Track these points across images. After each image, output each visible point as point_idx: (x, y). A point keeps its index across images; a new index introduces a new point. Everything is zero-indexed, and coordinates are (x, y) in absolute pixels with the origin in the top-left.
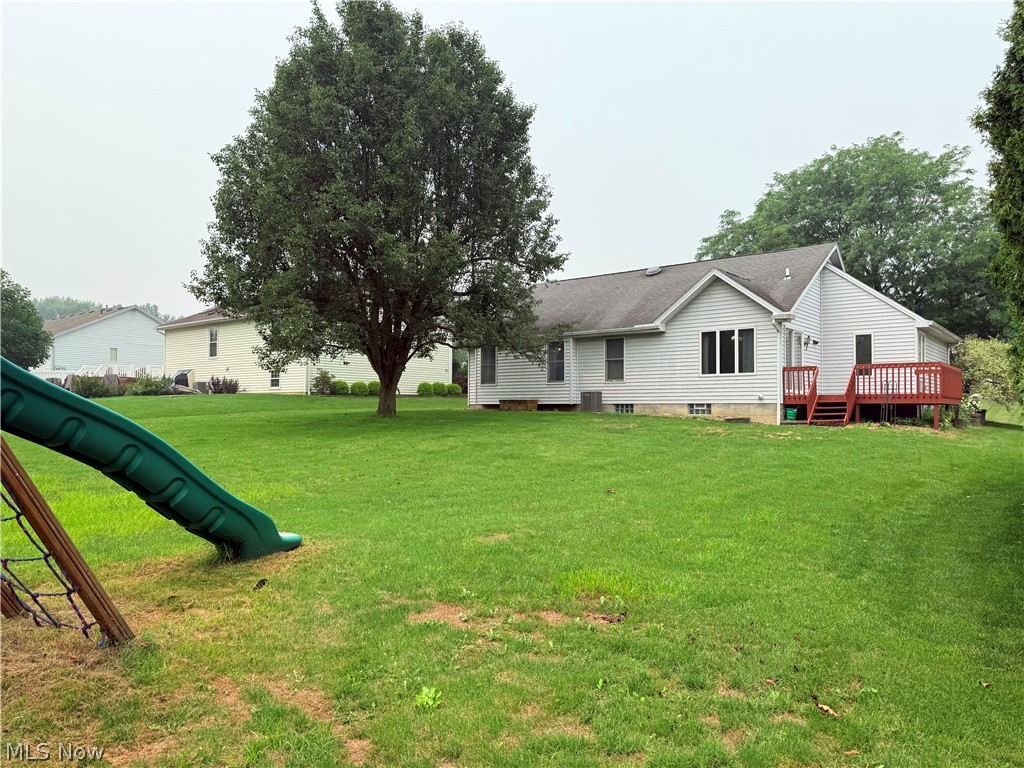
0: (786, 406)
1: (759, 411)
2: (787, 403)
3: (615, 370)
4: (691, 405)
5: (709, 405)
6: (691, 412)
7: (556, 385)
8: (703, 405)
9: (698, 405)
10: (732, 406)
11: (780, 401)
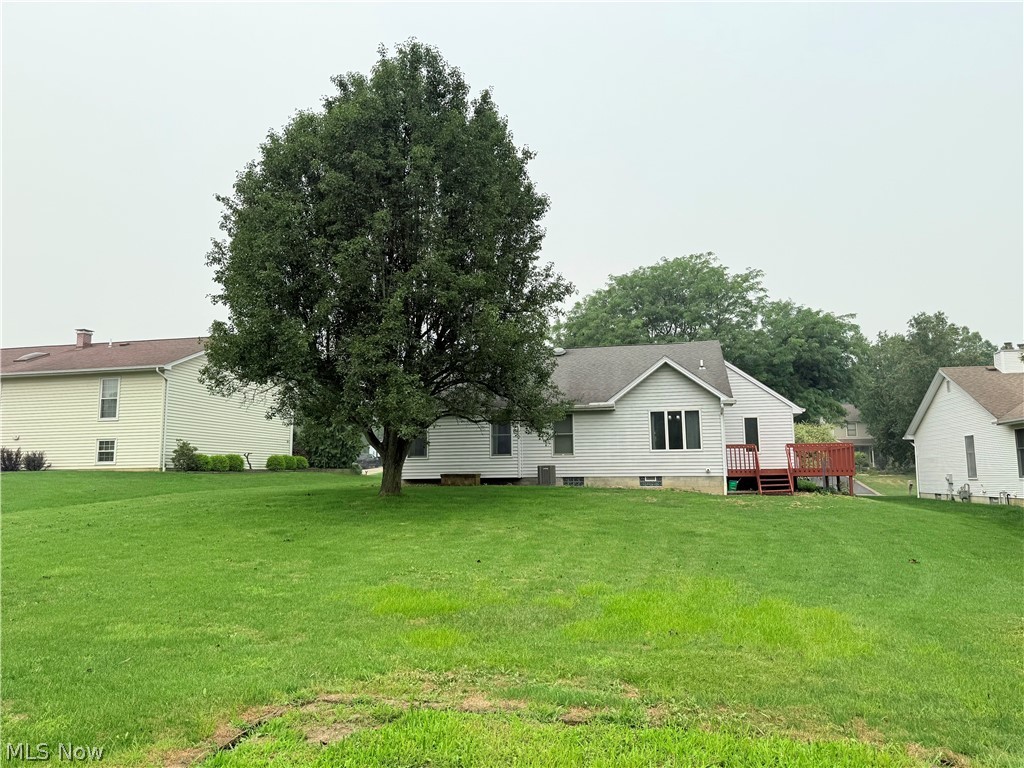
0: (729, 479)
1: (707, 482)
2: (731, 476)
3: (564, 444)
4: (642, 478)
5: (659, 478)
6: (641, 484)
7: (502, 459)
8: (653, 478)
9: (648, 478)
10: (682, 479)
11: (726, 475)
